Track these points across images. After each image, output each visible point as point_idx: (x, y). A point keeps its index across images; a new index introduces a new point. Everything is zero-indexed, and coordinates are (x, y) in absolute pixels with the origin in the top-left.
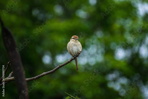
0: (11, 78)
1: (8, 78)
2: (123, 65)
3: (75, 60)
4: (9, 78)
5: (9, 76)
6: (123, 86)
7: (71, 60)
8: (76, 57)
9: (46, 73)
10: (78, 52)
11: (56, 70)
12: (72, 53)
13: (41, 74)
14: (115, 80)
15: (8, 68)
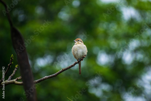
0: (11, 81)
1: (7, 81)
2: (105, 71)
3: (78, 64)
4: (9, 81)
5: (9, 79)
6: (105, 92)
7: (75, 64)
8: (81, 61)
9: (48, 77)
10: (82, 56)
11: (58, 74)
12: (77, 57)
13: (43, 78)
14: (96, 86)
15: (8, 70)
